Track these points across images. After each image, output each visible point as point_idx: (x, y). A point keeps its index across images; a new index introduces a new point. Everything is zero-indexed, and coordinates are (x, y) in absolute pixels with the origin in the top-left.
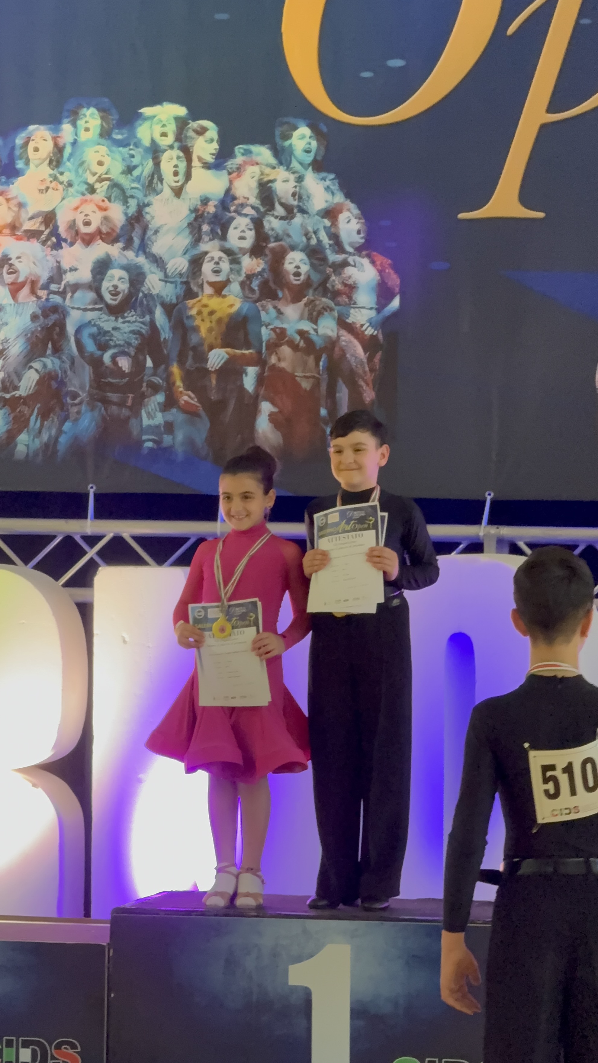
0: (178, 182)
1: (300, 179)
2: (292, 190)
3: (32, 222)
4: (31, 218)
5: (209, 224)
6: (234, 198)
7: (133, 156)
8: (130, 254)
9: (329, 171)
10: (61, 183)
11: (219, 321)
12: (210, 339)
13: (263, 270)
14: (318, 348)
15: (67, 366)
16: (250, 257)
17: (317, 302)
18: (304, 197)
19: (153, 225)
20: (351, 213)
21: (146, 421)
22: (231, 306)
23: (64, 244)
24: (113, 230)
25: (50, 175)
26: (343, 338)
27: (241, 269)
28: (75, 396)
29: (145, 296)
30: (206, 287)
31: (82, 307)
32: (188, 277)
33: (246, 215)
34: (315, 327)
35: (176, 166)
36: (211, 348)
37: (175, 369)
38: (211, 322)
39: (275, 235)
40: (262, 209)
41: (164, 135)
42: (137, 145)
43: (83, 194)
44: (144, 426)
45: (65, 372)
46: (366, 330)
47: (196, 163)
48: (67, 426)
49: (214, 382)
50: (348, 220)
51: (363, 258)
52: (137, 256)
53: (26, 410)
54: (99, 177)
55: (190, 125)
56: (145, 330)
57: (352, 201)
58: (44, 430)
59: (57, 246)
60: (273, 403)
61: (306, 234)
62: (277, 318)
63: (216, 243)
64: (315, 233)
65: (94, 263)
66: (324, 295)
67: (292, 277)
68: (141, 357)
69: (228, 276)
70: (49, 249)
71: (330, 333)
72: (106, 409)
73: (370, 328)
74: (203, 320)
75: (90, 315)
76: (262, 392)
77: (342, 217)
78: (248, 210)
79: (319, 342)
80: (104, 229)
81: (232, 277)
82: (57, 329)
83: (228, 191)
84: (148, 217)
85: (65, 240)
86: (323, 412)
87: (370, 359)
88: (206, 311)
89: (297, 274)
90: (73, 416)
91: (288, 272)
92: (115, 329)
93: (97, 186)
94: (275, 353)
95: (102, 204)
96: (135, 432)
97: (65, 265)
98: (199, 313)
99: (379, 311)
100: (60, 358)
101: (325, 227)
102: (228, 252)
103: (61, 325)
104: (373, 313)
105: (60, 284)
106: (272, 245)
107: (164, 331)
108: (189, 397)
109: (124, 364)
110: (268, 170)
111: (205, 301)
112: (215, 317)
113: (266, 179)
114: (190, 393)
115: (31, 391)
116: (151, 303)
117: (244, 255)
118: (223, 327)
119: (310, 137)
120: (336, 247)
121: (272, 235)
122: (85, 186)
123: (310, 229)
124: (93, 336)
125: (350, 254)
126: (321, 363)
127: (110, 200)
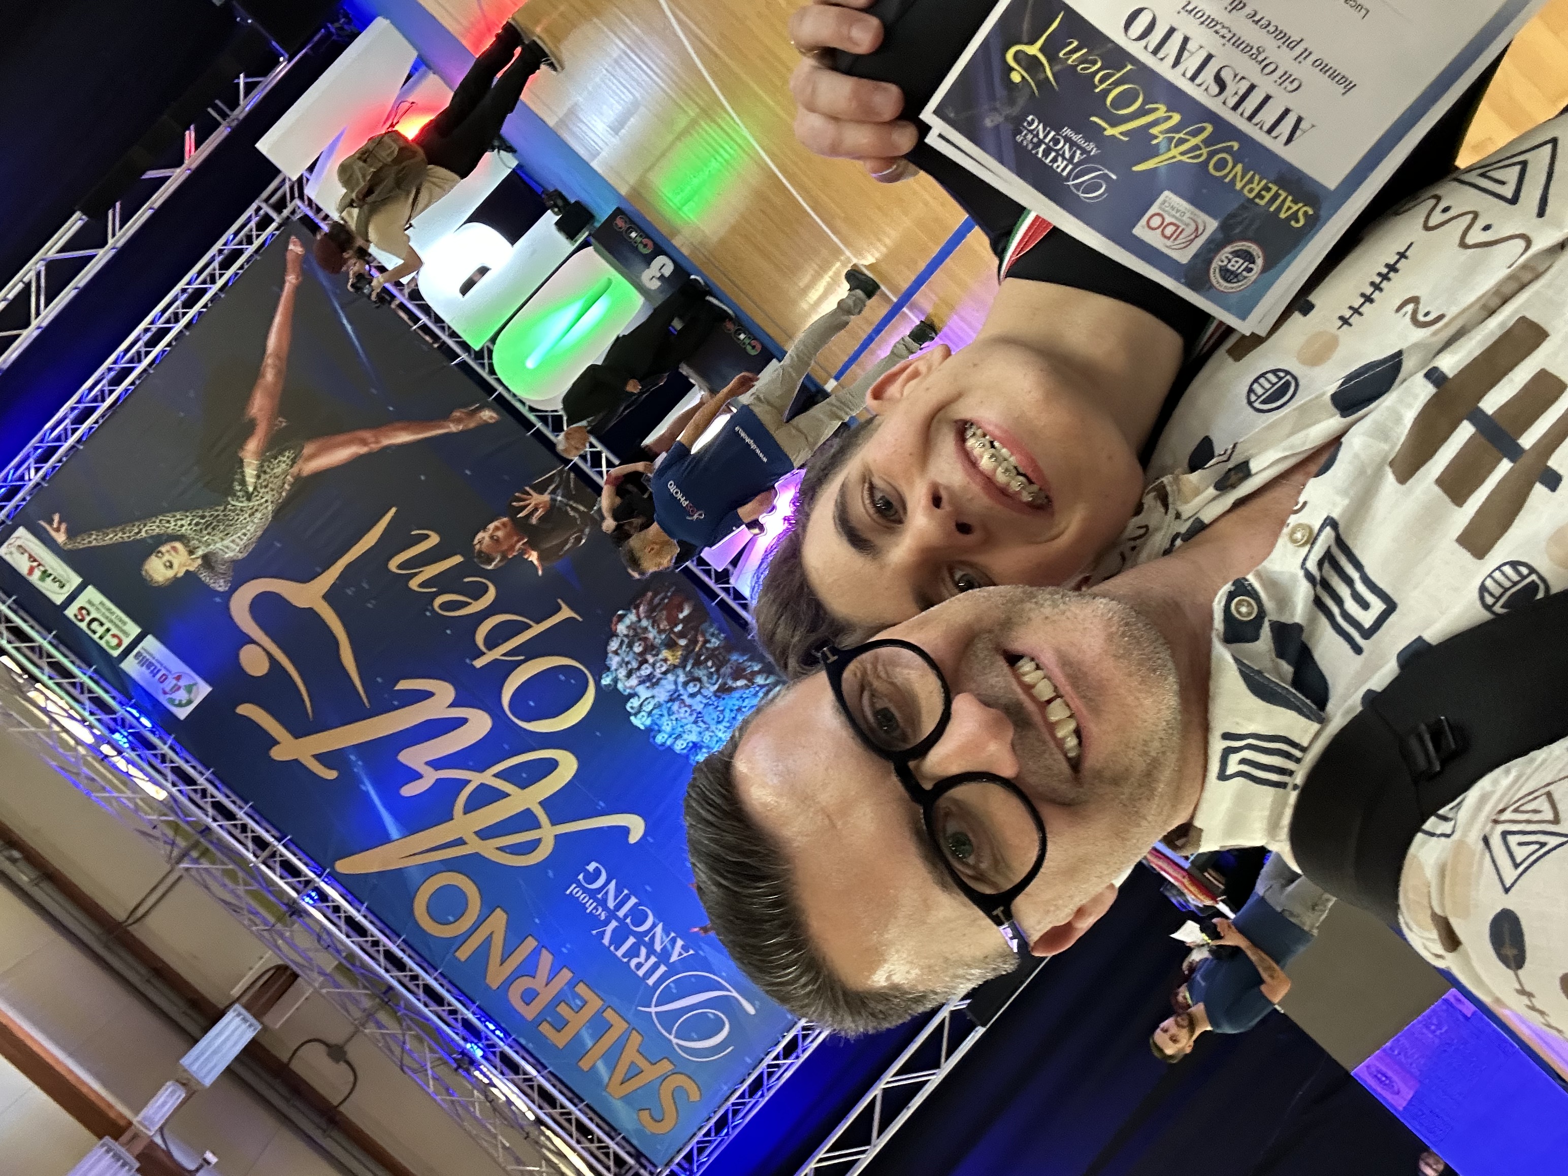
9: (606, 665)
10: (684, 729)
11: (673, 651)
12: (680, 649)
13: (649, 654)
17: (641, 632)
18: (619, 664)
19: (668, 694)
20: (610, 648)
21: (718, 642)
22: (666, 653)
24: (681, 703)
25: (685, 734)
26: (643, 616)
27: (654, 660)
28: (731, 668)
30: (668, 664)
32: (671, 671)
33: (640, 674)
34: (648, 626)
35: (647, 705)
36: (682, 646)
37: (697, 649)
38: (676, 653)
40: (634, 671)
41: (643, 716)
43: (680, 720)
45: (728, 676)
46: (634, 613)
47: (641, 701)
48: (741, 661)
49: (689, 636)
50: (613, 647)
51: (618, 633)
53: (749, 675)
54: (671, 721)
55: (634, 712)
56: (696, 668)
57: (607, 651)
58: (749, 666)
59: (700, 713)
61: (628, 653)
63: (655, 674)
64: (625, 651)
65: (694, 698)
67: (642, 645)
69: (660, 662)
75: (708, 685)
76: (678, 621)
79: (651, 621)
80: (683, 705)
82: (720, 690)
83: (639, 685)
84: (668, 698)
85: (696, 712)
88: (675, 657)
92: (704, 676)
94: (666, 629)
98: (677, 659)
101: (621, 650)
102: (654, 668)
104: (629, 615)
106: (640, 659)
107: (691, 663)
108: (700, 638)
110: (623, 680)
111: (672, 661)
112: (673, 654)
113: (626, 679)
115: (742, 680)
117: (650, 663)
118: (673, 648)
119: (604, 679)
121: (638, 662)
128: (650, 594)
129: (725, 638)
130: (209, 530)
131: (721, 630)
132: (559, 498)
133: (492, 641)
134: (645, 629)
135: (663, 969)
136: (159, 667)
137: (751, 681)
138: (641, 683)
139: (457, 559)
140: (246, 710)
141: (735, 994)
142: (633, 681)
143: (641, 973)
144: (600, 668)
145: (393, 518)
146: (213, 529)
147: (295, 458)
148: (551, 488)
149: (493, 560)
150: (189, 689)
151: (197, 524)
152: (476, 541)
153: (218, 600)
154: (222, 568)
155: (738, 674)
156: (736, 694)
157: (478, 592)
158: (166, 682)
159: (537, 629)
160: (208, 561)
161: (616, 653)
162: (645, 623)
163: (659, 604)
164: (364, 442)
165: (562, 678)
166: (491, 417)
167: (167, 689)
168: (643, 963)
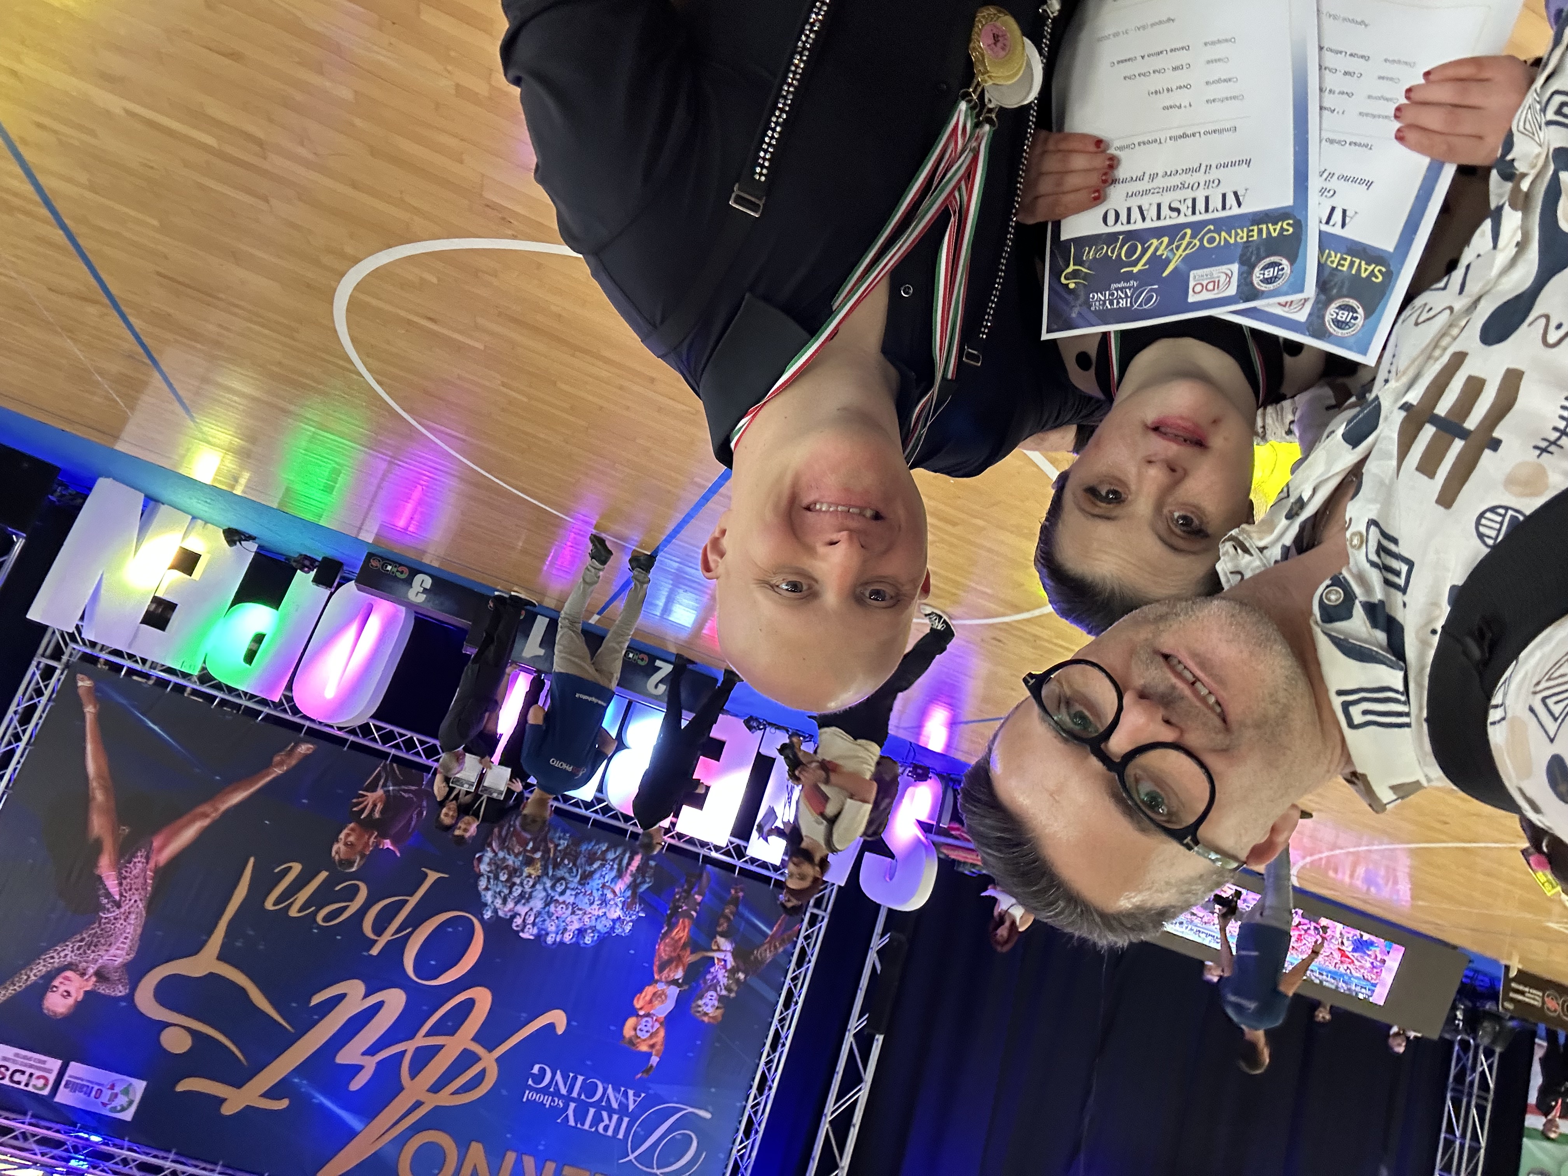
4: (578, 915)
9: (483, 902)
10: (566, 923)
11: (533, 866)
12: (537, 861)
13: (514, 878)
16: (516, 883)
17: (501, 863)
22: (528, 870)
24: (555, 903)
25: (568, 926)
26: (497, 849)
27: (521, 880)
28: (584, 857)
30: (533, 878)
31: (573, 883)
33: (513, 896)
39: (507, 887)
40: (508, 896)
43: (560, 917)
44: (567, 841)
46: (489, 850)
50: (483, 885)
51: (482, 872)
56: (556, 870)
57: (479, 891)
58: (598, 848)
63: (525, 890)
64: (494, 884)
65: (564, 895)
68: (561, 862)
69: (525, 879)
70: (576, 903)
72: (576, 850)
74: (538, 868)
80: (558, 904)
84: (543, 904)
85: (571, 904)
88: (536, 870)
89: (504, 873)
90: (588, 850)
91: (507, 874)
92: (565, 873)
93: (555, 919)
94: (520, 851)
95: (556, 912)
96: (570, 840)
100: (585, 869)
101: (491, 885)
104: (485, 854)
107: (551, 868)
111: (535, 874)
114: (550, 847)
119: (485, 914)
120: (489, 878)
128: (496, 830)
129: (570, 836)
130: (93, 948)
131: (564, 831)
132: (391, 788)
133: (379, 927)
134: (504, 858)
135: (626, 1120)
136: (91, 1085)
137: (604, 859)
138: (516, 903)
139: (324, 875)
140: (184, 1086)
141: (690, 1110)
142: (510, 905)
143: (610, 1133)
144: (478, 906)
145: (254, 866)
146: (95, 946)
147: (148, 853)
148: (381, 783)
149: (355, 862)
150: (126, 1092)
151: (78, 949)
152: (333, 853)
153: (124, 1004)
154: (115, 976)
155: (591, 860)
156: (597, 876)
157: (352, 893)
158: (103, 1095)
159: (413, 901)
160: (101, 976)
161: (487, 889)
162: (501, 855)
163: (507, 835)
164: (205, 815)
165: (450, 930)
166: (308, 749)
167: (106, 1101)
168: (609, 1122)
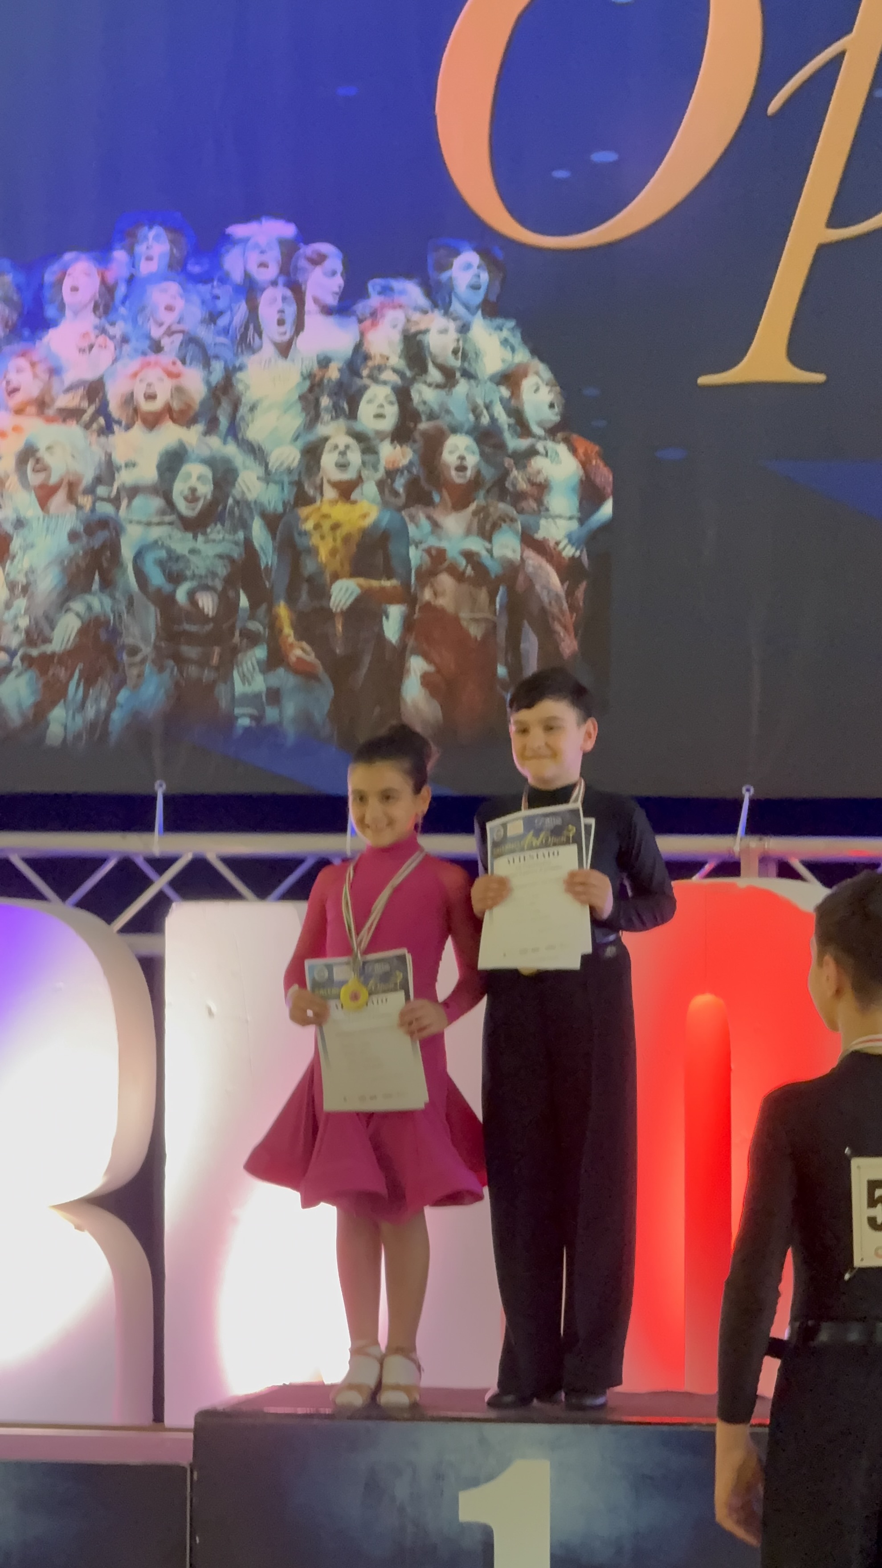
0: (285, 333)
1: (464, 329)
2: (452, 346)
3: (69, 396)
4: (70, 389)
5: (330, 395)
6: (367, 357)
7: (217, 297)
8: (215, 442)
9: (506, 316)
10: (112, 338)
11: (347, 539)
12: (335, 565)
13: (411, 463)
14: (493, 576)
15: (123, 607)
16: (392, 441)
17: (492, 509)
18: (471, 355)
19: (248, 398)
20: (540, 377)
21: (240, 688)
22: (365, 516)
23: (116, 428)
24: (189, 406)
25: (96, 327)
26: (530, 562)
27: (378, 461)
28: (134, 651)
29: (237, 502)
30: (327, 488)
31: (144, 519)
32: (300, 474)
33: (385, 383)
34: (488, 545)
35: (282, 311)
36: (336, 577)
37: (283, 611)
38: (335, 540)
39: (428, 412)
40: (408, 374)
41: (263, 265)
42: (224, 280)
43: (144, 354)
44: (237, 694)
45: (120, 616)
46: (564, 548)
47: (310, 306)
48: (123, 696)
49: (339, 627)
50: (534, 388)
51: (559, 442)
52: (225, 442)
53: (62, 673)
54: (169, 327)
55: (301, 251)
56: (237, 553)
57: (542, 359)
58: (88, 704)
59: (107, 430)
60: (426, 657)
61: (475, 410)
62: (433, 532)
63: (342, 424)
64: (488, 407)
65: (161, 456)
66: (502, 497)
67: (453, 473)
68: (231, 594)
69: (359, 472)
70: (95, 436)
71: (510, 554)
72: (181, 671)
73: (569, 547)
74: (322, 537)
75: (156, 533)
76: (411, 642)
77: (527, 384)
78: (388, 376)
79: (494, 568)
80: (176, 405)
81: (365, 473)
82: (108, 553)
83: (358, 347)
84: (240, 387)
85: (119, 423)
86: (502, 671)
87: (570, 593)
88: (326, 525)
89: (461, 468)
90: (131, 682)
91: (448, 467)
92: (193, 551)
93: (165, 342)
94: (429, 585)
95: (174, 369)
96: (223, 704)
97: (119, 458)
98: (317, 526)
99: (582, 521)
100: (113, 597)
101: (501, 400)
102: (360, 437)
103: (113, 547)
104: (574, 525)
105: (112, 485)
106: (424, 426)
107: (265, 554)
108: (303, 650)
109: (207, 603)
110: (416, 316)
111: (326, 509)
112: (340, 533)
113: (413, 330)
114: (304, 644)
115: (70, 643)
116: (246, 515)
117: (382, 440)
118: (354, 549)
119: (479, 267)
120: (518, 428)
121: (423, 411)
122: (147, 343)
123: (480, 402)
124: (161, 564)
125: (540, 438)
126: (498, 599)
127: (184, 362)
128: (569, 645)
129: (231, 719)
159: (809, 229)
161: (512, 378)
162: (506, 545)
163: (512, 639)
165: (603, 156)
